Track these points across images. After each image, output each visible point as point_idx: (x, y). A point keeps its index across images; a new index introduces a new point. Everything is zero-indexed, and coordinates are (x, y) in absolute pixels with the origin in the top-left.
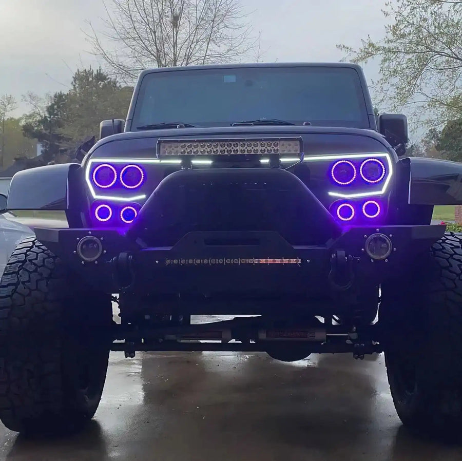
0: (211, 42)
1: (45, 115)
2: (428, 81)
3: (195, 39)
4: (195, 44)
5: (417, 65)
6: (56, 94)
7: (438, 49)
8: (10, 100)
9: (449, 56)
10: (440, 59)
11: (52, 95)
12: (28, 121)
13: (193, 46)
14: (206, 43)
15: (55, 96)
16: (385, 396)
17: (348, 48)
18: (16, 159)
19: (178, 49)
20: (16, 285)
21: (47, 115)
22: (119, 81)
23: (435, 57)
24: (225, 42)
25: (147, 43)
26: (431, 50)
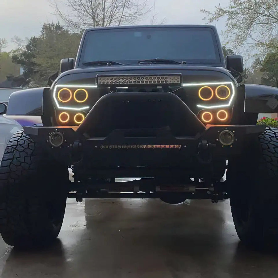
0: (125, 7)
1: (25, 50)
2: (255, 31)
3: (116, 6)
4: (116, 8)
5: (248, 22)
6: (31, 38)
7: (261, 12)
8: (4, 41)
9: (268, 16)
10: (262, 18)
11: (30, 38)
12: (15, 54)
13: (114, 10)
14: (123, 8)
15: (31, 40)
16: (230, 223)
17: (207, 12)
18: (7, 77)
19: (105, 11)
20: (12, 159)
21: (26, 50)
22: (70, 31)
23: (259, 17)
24: (134, 7)
25: (87, 8)
26: (257, 13)
